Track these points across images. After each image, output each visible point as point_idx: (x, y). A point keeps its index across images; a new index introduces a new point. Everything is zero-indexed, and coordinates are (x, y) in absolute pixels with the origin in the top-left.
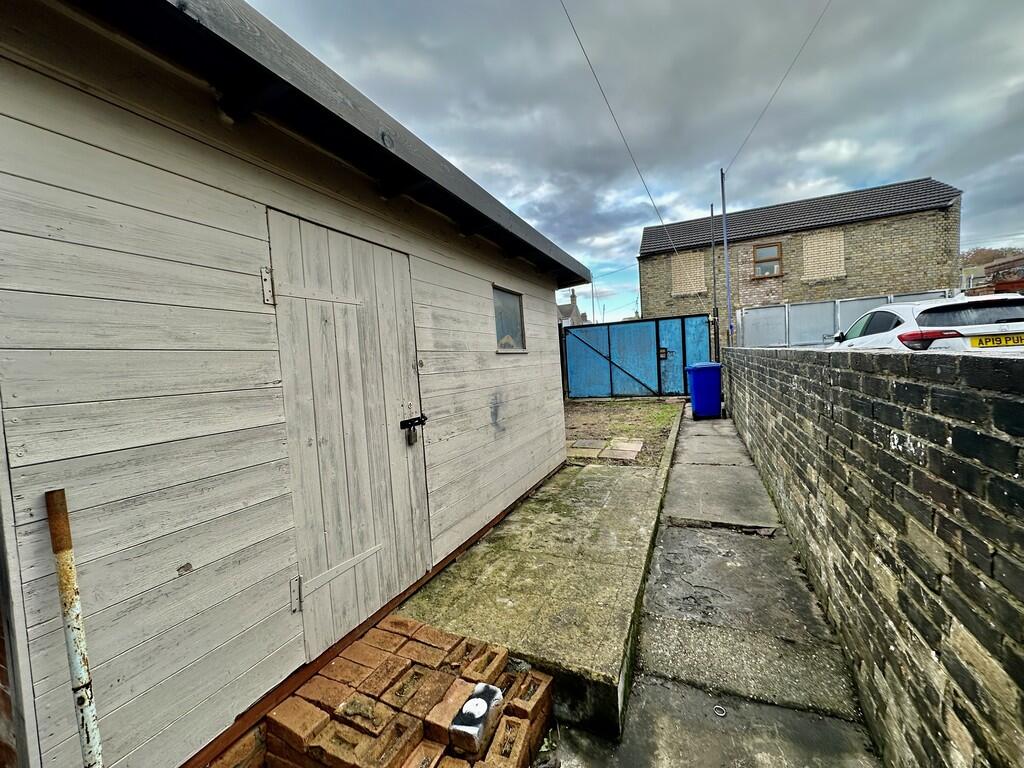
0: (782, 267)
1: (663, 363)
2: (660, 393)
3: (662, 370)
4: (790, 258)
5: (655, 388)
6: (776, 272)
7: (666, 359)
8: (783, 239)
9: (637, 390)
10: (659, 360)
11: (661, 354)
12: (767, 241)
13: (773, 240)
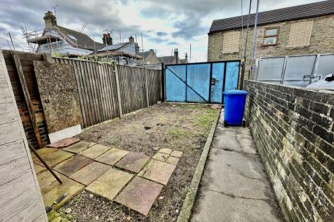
0: (277, 40)
1: (212, 87)
2: (209, 102)
3: (212, 90)
4: (282, 35)
5: (207, 99)
6: (274, 42)
7: (214, 84)
8: (281, 25)
9: (198, 99)
10: (211, 85)
11: (212, 81)
12: (272, 26)
13: (276, 25)
